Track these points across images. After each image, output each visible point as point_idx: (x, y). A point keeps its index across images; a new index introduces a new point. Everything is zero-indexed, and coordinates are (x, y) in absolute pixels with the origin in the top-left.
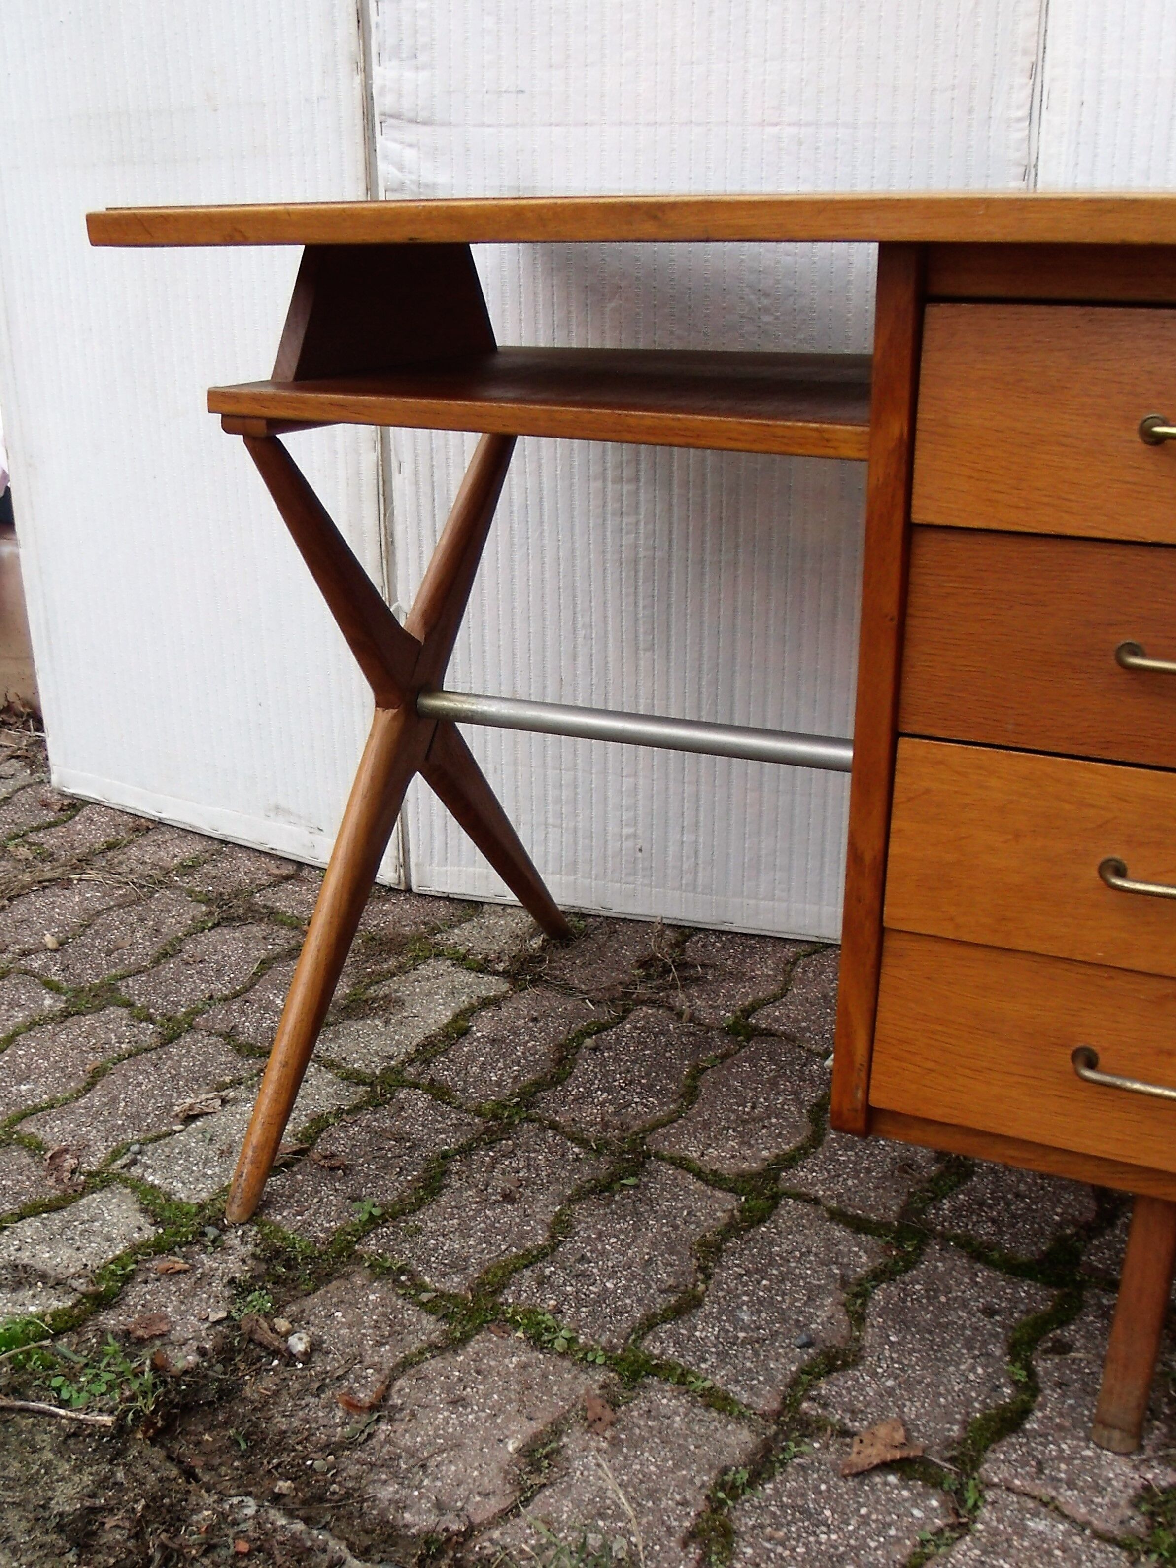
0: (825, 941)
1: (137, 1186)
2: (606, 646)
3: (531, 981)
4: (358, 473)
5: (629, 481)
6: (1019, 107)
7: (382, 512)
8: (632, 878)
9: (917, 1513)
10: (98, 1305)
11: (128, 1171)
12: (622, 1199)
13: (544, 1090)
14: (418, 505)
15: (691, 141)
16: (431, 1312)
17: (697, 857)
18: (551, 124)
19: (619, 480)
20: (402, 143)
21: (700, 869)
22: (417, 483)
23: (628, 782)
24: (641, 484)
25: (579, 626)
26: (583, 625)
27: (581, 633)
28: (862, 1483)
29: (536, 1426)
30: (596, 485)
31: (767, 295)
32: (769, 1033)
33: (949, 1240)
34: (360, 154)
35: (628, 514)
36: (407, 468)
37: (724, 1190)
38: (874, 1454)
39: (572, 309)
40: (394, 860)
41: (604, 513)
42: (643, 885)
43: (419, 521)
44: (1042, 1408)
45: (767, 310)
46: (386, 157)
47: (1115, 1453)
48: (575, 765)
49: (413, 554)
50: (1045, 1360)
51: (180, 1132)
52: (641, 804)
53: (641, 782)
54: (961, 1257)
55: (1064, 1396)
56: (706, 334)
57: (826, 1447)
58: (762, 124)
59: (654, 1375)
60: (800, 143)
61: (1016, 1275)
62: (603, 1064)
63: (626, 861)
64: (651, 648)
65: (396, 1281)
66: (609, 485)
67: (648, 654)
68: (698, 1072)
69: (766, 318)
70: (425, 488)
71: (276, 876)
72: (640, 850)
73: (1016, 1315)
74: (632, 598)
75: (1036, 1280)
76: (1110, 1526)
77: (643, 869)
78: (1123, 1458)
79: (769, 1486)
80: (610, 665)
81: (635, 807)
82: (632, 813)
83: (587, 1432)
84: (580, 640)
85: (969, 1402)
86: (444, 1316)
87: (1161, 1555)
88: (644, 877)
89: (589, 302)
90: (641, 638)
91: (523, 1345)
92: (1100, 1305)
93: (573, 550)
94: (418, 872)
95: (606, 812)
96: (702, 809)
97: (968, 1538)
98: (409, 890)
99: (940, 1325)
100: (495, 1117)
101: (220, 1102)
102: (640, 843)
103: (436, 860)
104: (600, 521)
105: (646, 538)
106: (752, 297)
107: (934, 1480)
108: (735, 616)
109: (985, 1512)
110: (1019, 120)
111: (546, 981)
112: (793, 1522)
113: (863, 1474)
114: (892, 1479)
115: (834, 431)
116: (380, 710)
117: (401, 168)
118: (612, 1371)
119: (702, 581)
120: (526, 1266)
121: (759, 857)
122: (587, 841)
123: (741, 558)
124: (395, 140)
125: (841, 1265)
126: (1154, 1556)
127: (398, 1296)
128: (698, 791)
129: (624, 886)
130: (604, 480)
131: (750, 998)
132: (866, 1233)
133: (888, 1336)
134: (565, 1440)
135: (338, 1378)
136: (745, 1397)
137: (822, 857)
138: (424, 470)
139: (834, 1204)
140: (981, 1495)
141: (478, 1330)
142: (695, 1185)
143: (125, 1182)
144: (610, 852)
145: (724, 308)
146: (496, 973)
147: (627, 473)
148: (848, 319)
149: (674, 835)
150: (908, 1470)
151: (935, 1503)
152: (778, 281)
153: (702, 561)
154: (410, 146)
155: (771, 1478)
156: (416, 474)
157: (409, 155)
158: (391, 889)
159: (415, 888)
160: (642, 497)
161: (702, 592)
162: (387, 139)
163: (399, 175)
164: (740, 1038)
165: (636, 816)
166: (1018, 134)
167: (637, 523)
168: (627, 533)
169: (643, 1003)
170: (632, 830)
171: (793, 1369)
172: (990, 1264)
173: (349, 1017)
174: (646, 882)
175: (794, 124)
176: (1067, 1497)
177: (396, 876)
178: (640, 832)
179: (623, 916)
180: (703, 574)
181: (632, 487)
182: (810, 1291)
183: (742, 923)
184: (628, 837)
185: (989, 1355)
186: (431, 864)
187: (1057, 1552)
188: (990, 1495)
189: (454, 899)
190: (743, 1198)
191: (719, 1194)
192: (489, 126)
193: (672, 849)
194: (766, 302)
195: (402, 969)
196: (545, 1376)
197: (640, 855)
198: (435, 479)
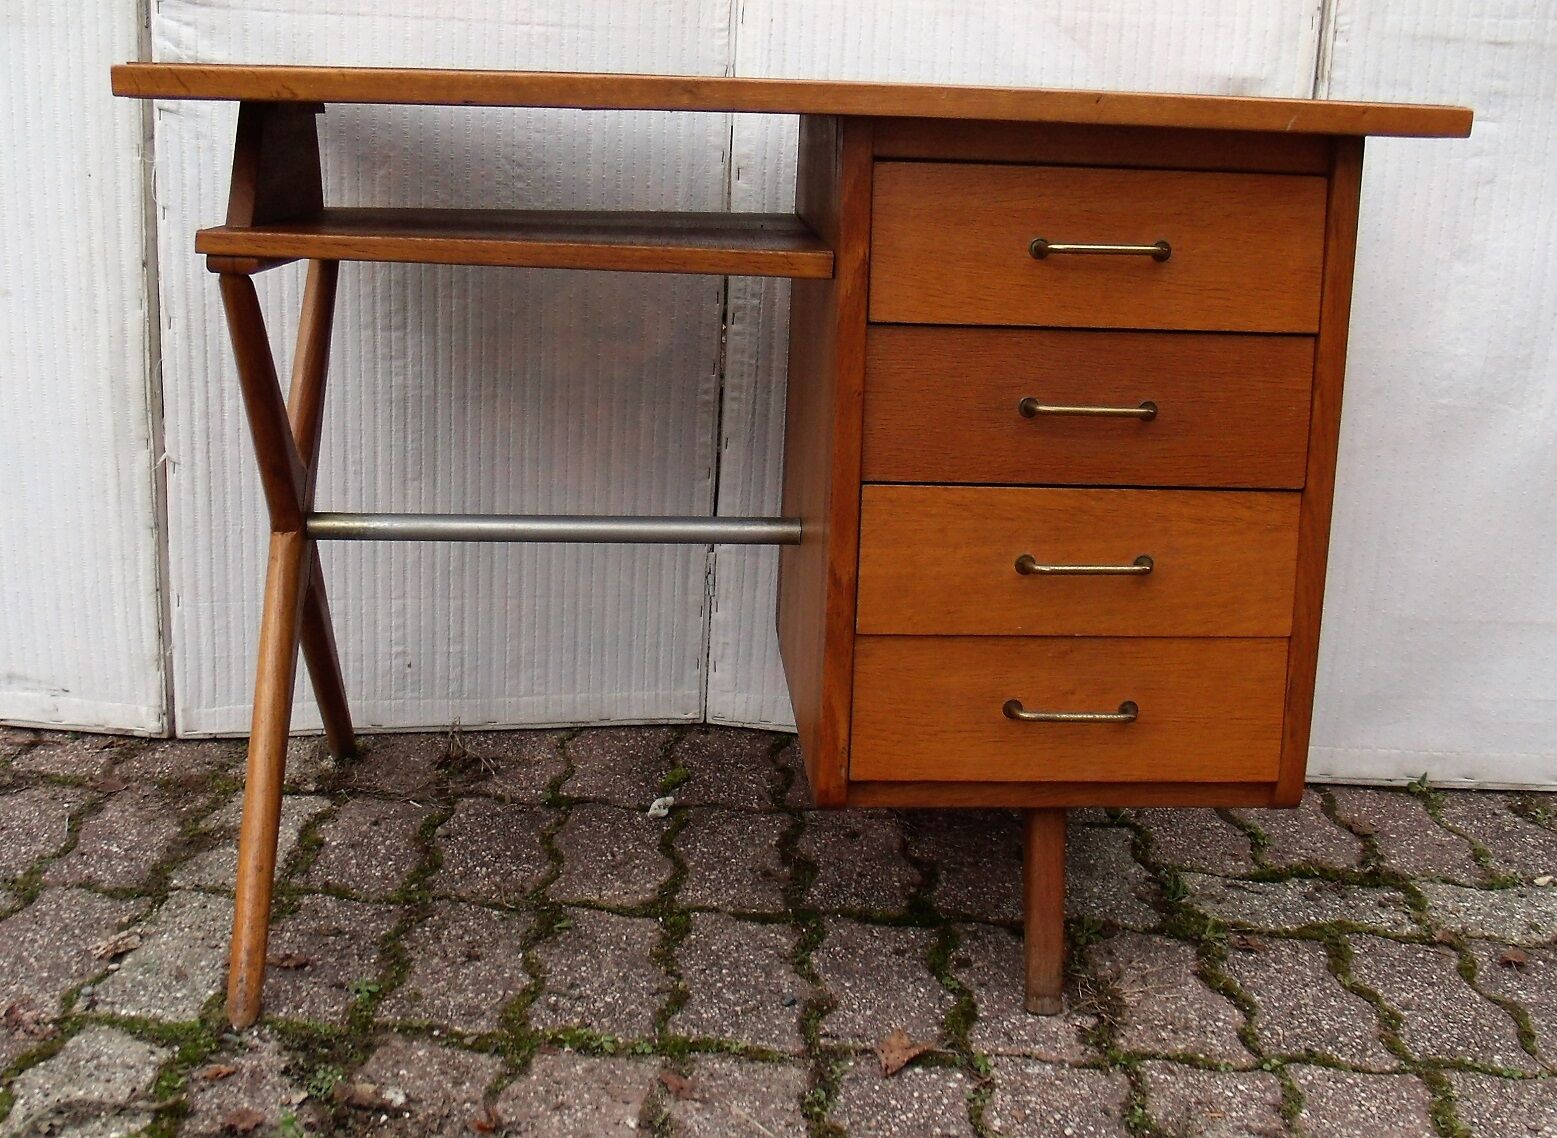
0: (579, 725)
1: (113, 1022)
2: (375, 478)
3: (349, 794)
4: (123, 330)
5: (397, 329)
6: (721, 21)
7: (148, 367)
8: (401, 694)
9: (952, 1085)
10: (178, 1117)
11: (94, 1010)
12: (565, 939)
13: (431, 875)
14: (190, 357)
15: (454, 34)
16: (481, 1051)
17: (462, 665)
18: (327, 13)
19: (388, 328)
20: (178, 21)
21: (466, 676)
22: (189, 337)
23: (396, 605)
24: (408, 331)
25: (350, 462)
26: (354, 462)
27: (351, 469)
28: (900, 1078)
29: (636, 1107)
30: (366, 334)
31: (520, 165)
32: (582, 801)
33: (836, 914)
34: (133, 28)
35: (397, 359)
36: (179, 324)
37: (639, 917)
38: (896, 1058)
39: (345, 175)
40: (158, 710)
41: (375, 357)
42: (411, 698)
43: (190, 374)
44: (982, 1002)
45: (519, 178)
46: (162, 33)
47: (1047, 1016)
48: (346, 593)
49: (183, 404)
50: (960, 973)
51: (118, 970)
52: (409, 622)
53: (409, 602)
54: (852, 923)
55: (988, 991)
56: (467, 198)
57: (857, 1064)
58: (515, 23)
59: (694, 1051)
60: (547, 39)
61: (900, 926)
62: (463, 846)
63: (396, 678)
64: (418, 478)
65: (431, 1036)
66: (379, 332)
67: (416, 483)
68: (547, 839)
69: (520, 185)
70: (196, 341)
71: (18, 744)
72: (409, 666)
73: (919, 950)
74: (401, 434)
75: (916, 926)
76: (1076, 1058)
77: (412, 683)
78: (1054, 1018)
79: (840, 1097)
80: (380, 497)
81: (404, 625)
82: (401, 633)
83: (678, 1100)
84: (351, 476)
85: (931, 1011)
86: (496, 1051)
87: (1121, 1065)
88: (413, 691)
89: (360, 170)
90: (409, 469)
91: (576, 1056)
92: (969, 933)
93: (345, 393)
94: (184, 717)
95: (375, 633)
96: (466, 621)
97: (997, 1090)
98: (172, 737)
99: (872, 969)
100: (408, 902)
101: (139, 938)
102: (408, 659)
103: (204, 702)
104: (371, 365)
105: (413, 379)
106: (508, 167)
107: (947, 1063)
108: (494, 444)
109: (995, 1072)
110: (722, 30)
111: (361, 792)
112: (874, 1114)
113: (898, 1072)
114: (918, 1070)
115: (798, 257)
116: (278, 535)
117: (178, 44)
118: (661, 1055)
119: (464, 413)
120: (533, 1001)
121: (519, 658)
122: (357, 664)
123: (499, 391)
124: (172, 18)
125: (772, 948)
126: (1118, 1066)
127: (444, 1047)
128: (463, 604)
129: (393, 702)
130: (374, 328)
131: (548, 778)
132: (772, 923)
133: (843, 984)
134: (666, 1110)
135: (447, 1117)
136: (774, 1047)
137: (575, 650)
138: (196, 326)
139: (730, 908)
140: (987, 1064)
141: (531, 1054)
142: (614, 919)
143: (98, 1020)
144: (380, 672)
145: (483, 176)
146: (310, 793)
147: (396, 320)
148: (589, 186)
149: (441, 648)
150: (925, 1061)
151: (959, 1076)
152: (529, 154)
153: (465, 397)
154: (188, 24)
155: (838, 1093)
156: (188, 328)
157: (187, 33)
158: (152, 740)
159: (180, 733)
160: (409, 343)
161: (465, 422)
162: (163, 16)
163: (177, 50)
164: (563, 808)
165: (404, 635)
166: (720, 41)
167: (405, 366)
168: (396, 375)
169: (461, 795)
170: (400, 648)
171: (794, 1021)
172: (876, 922)
173: (199, 850)
174: (416, 694)
175: (543, 24)
176: (1038, 1049)
177: (160, 725)
178: (409, 650)
179: (391, 731)
180: (465, 408)
181: (399, 334)
182: (763, 970)
183: (505, 719)
184: (398, 655)
185: (920, 979)
186: (198, 707)
187: (1057, 1082)
188: (991, 1062)
189: (222, 739)
190: (661, 919)
191: (638, 921)
192: (267, 11)
193: (440, 661)
194: (519, 171)
195: (215, 806)
196: (612, 1072)
197: (409, 670)
198: (208, 333)
